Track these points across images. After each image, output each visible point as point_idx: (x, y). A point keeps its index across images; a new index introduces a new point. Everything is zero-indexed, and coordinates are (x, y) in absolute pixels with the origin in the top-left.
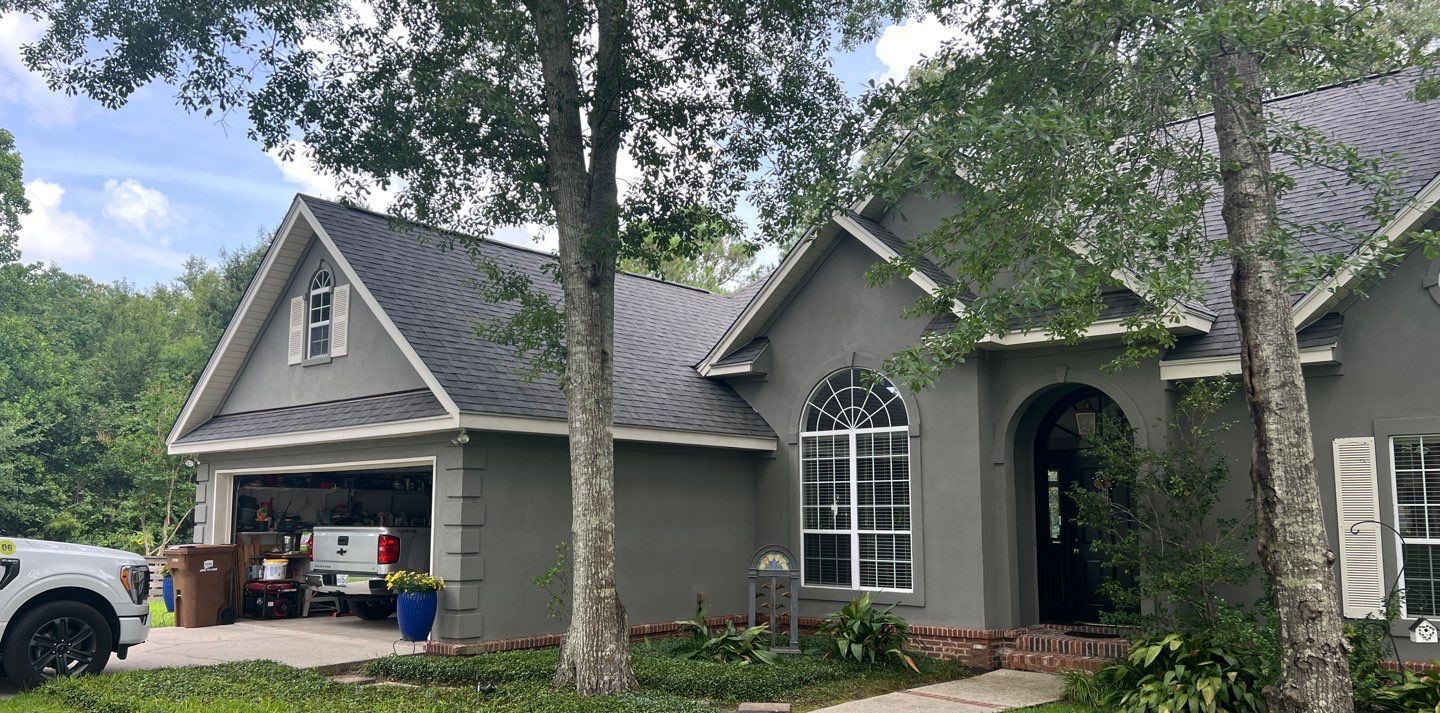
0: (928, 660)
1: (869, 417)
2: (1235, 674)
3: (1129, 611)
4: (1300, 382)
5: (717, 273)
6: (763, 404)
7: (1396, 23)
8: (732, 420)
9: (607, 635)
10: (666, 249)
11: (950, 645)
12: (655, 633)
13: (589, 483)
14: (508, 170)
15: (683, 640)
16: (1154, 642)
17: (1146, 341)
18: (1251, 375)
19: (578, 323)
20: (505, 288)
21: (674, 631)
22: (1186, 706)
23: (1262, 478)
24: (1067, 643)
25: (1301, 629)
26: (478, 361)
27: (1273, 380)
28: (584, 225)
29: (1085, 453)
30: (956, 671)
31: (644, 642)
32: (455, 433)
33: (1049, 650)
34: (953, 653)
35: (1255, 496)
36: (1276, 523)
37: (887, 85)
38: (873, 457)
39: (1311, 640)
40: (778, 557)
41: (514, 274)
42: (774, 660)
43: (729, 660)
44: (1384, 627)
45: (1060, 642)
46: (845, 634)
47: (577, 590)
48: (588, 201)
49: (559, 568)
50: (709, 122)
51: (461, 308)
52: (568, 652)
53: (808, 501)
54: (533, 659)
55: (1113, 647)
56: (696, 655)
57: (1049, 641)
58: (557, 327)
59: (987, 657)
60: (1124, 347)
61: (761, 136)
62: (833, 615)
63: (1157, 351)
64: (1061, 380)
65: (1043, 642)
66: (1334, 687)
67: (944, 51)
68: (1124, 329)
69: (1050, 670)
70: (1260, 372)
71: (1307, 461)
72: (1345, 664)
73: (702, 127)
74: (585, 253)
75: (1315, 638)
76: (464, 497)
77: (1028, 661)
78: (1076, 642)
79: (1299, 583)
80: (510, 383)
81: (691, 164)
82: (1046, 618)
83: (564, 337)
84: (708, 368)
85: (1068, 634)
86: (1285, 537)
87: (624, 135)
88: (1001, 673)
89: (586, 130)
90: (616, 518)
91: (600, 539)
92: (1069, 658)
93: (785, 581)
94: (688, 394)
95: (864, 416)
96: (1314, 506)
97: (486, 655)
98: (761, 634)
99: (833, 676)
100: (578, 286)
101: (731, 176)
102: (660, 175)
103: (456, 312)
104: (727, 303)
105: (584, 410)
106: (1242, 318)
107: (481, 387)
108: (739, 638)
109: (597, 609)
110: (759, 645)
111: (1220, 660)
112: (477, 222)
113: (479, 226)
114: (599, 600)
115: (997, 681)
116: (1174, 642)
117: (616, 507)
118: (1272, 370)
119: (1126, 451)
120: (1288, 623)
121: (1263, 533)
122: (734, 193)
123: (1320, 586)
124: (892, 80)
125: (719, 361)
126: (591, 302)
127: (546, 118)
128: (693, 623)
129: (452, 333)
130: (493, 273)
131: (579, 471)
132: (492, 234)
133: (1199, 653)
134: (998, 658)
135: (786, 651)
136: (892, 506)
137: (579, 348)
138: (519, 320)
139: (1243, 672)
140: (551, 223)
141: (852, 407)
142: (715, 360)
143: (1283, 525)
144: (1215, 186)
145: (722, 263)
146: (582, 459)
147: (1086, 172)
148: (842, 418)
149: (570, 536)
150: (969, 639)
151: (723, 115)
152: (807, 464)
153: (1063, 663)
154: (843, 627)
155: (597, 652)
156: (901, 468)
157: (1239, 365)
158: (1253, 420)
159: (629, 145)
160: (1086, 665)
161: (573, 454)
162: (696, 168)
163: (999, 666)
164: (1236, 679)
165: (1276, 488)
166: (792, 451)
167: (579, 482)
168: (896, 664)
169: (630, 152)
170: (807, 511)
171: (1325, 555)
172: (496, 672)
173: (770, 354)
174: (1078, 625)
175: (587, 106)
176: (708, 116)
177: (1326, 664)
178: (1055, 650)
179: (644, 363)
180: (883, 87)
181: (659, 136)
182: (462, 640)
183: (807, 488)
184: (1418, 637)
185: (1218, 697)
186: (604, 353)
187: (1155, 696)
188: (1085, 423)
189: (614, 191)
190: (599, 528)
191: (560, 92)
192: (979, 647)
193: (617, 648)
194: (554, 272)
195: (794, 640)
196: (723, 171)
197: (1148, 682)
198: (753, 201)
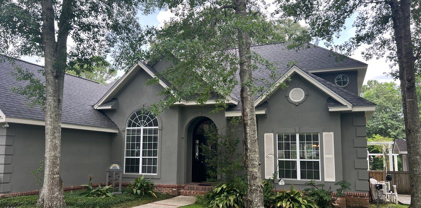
0: (160, 194)
1: (147, 124)
2: (238, 194)
3: (214, 178)
4: (255, 118)
5: (104, 78)
6: (115, 119)
7: (286, 30)
8: (104, 123)
9: (56, 189)
10: (82, 68)
11: (167, 189)
12: (75, 189)
13: (51, 141)
14: (28, 37)
15: (84, 191)
16: (219, 186)
17: (221, 106)
18: (244, 116)
19: (50, 89)
20: (24, 76)
21: (81, 188)
22: (226, 203)
23: (245, 143)
24: (198, 187)
25: (252, 181)
26: (14, 100)
27: (249, 118)
28: (54, 58)
29: (205, 135)
30: (168, 197)
31: (70, 192)
32: (4, 123)
33: (193, 189)
34: (167, 192)
35: (244, 147)
36: (248, 154)
37: (152, 28)
38: (148, 135)
39: (254, 184)
40: (116, 165)
41: (27, 72)
42: (113, 196)
43: (99, 196)
44: (273, 181)
45: (196, 187)
46: (136, 187)
47: (45, 175)
48: (56, 51)
49: (41, 169)
50: (99, 31)
51: (8, 82)
52: (41, 195)
53: (127, 148)
54: (30, 198)
55: (210, 188)
56: (88, 195)
57: (193, 187)
58: (43, 90)
59: (177, 192)
60: (215, 107)
61: (116, 37)
62: (132, 182)
63: (223, 109)
64: (200, 115)
65: (192, 187)
66: (259, 196)
67: (171, 20)
68: (215, 103)
69: (193, 195)
70: (246, 115)
71: (256, 139)
72: (262, 190)
73: (97, 32)
74: (54, 67)
75: (255, 184)
76: (6, 145)
77: (187, 193)
78: (200, 187)
79: (252, 170)
80: (26, 108)
81: (92, 43)
82: (194, 181)
83: (45, 94)
84: (97, 107)
85: (199, 185)
86: (250, 158)
87: (70, 31)
88: (180, 196)
89: (57, 28)
90: (61, 152)
91: (55, 159)
92: (198, 192)
93: (118, 172)
94: (89, 114)
95: (146, 123)
96: (257, 150)
97: (12, 198)
98: (109, 188)
99: (131, 200)
100: (51, 78)
101: (105, 48)
102: (82, 45)
103: (6, 83)
104: (105, 87)
105: (51, 117)
106: (242, 101)
107: (15, 109)
108: (102, 190)
109: (53, 182)
110: (108, 192)
111: (235, 191)
112: (14, 53)
113: (15, 55)
114: (54, 178)
115: (179, 199)
116: (224, 186)
117: (61, 149)
118: (249, 115)
119: (215, 135)
120: (249, 180)
121: (245, 157)
122: (106, 53)
123: (257, 171)
124: (153, 27)
125: (101, 104)
126: (55, 83)
127: (42, 22)
128: (87, 185)
129: (5, 90)
130: (20, 71)
131: (48, 138)
132: (20, 58)
133: (231, 189)
134: (179, 192)
135: (117, 193)
136: (152, 150)
137: (50, 98)
138: (29, 87)
139: (240, 194)
140: (42, 56)
141: (142, 121)
142: (99, 104)
143: (249, 155)
144: (239, 66)
145: (106, 75)
146: (49, 133)
147: (208, 59)
148: (139, 124)
149: (44, 158)
150: (172, 187)
151: (104, 30)
152: (128, 137)
153: (197, 193)
154: (135, 185)
155: (52, 195)
156: (156, 139)
157: (241, 113)
158: (244, 128)
159: (72, 35)
160: (202, 193)
161: (46, 131)
162: (94, 44)
163: (180, 195)
164: (239, 195)
165: (248, 145)
166: (123, 133)
167: (48, 141)
168: (150, 195)
169: (72, 37)
170: (127, 151)
171: (259, 163)
172: (16, 203)
173: (117, 104)
174: (202, 182)
175: (58, 21)
176: (99, 29)
177: (257, 190)
178: (195, 190)
179: (75, 104)
180: (151, 28)
181: (82, 33)
182: (3, 193)
183: (127, 144)
184: (280, 184)
185: (234, 201)
186: (59, 100)
187: (219, 201)
188: (206, 127)
189: (66, 48)
190: (54, 156)
191: (47, 15)
192: (175, 189)
193: (59, 193)
194: (43, 72)
195: (120, 190)
196: (103, 46)
197: (217, 197)
198: (112, 56)
